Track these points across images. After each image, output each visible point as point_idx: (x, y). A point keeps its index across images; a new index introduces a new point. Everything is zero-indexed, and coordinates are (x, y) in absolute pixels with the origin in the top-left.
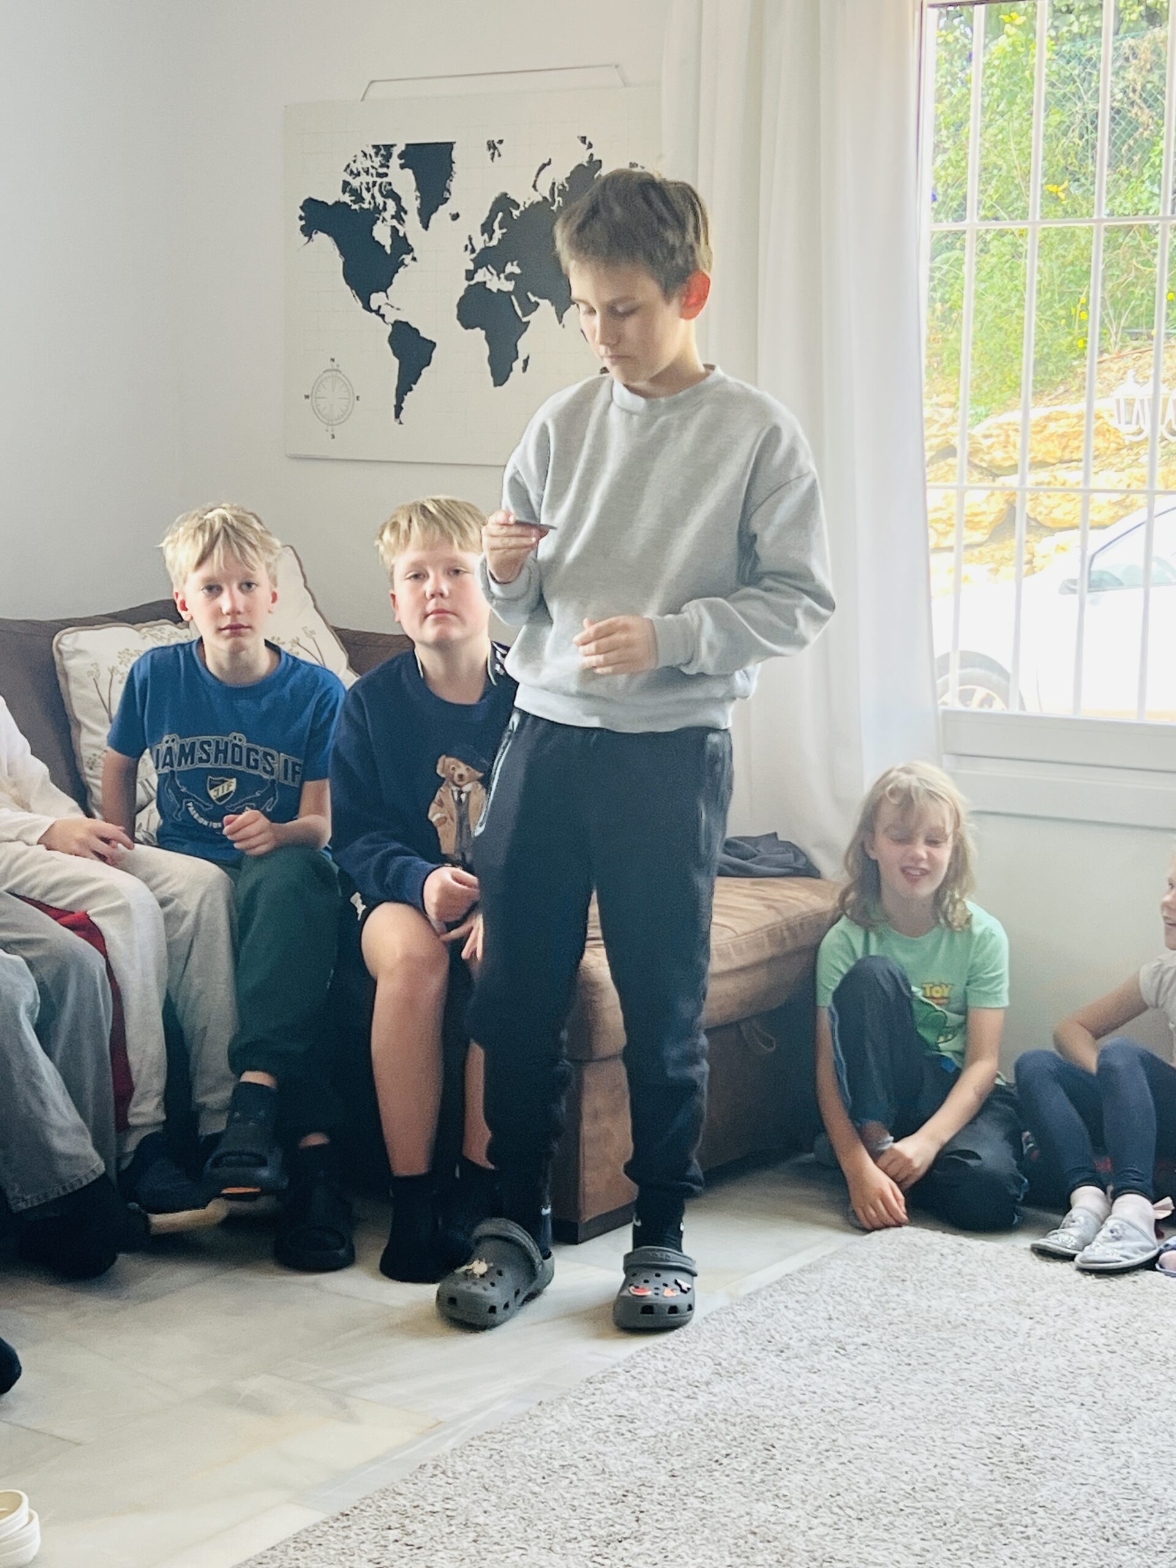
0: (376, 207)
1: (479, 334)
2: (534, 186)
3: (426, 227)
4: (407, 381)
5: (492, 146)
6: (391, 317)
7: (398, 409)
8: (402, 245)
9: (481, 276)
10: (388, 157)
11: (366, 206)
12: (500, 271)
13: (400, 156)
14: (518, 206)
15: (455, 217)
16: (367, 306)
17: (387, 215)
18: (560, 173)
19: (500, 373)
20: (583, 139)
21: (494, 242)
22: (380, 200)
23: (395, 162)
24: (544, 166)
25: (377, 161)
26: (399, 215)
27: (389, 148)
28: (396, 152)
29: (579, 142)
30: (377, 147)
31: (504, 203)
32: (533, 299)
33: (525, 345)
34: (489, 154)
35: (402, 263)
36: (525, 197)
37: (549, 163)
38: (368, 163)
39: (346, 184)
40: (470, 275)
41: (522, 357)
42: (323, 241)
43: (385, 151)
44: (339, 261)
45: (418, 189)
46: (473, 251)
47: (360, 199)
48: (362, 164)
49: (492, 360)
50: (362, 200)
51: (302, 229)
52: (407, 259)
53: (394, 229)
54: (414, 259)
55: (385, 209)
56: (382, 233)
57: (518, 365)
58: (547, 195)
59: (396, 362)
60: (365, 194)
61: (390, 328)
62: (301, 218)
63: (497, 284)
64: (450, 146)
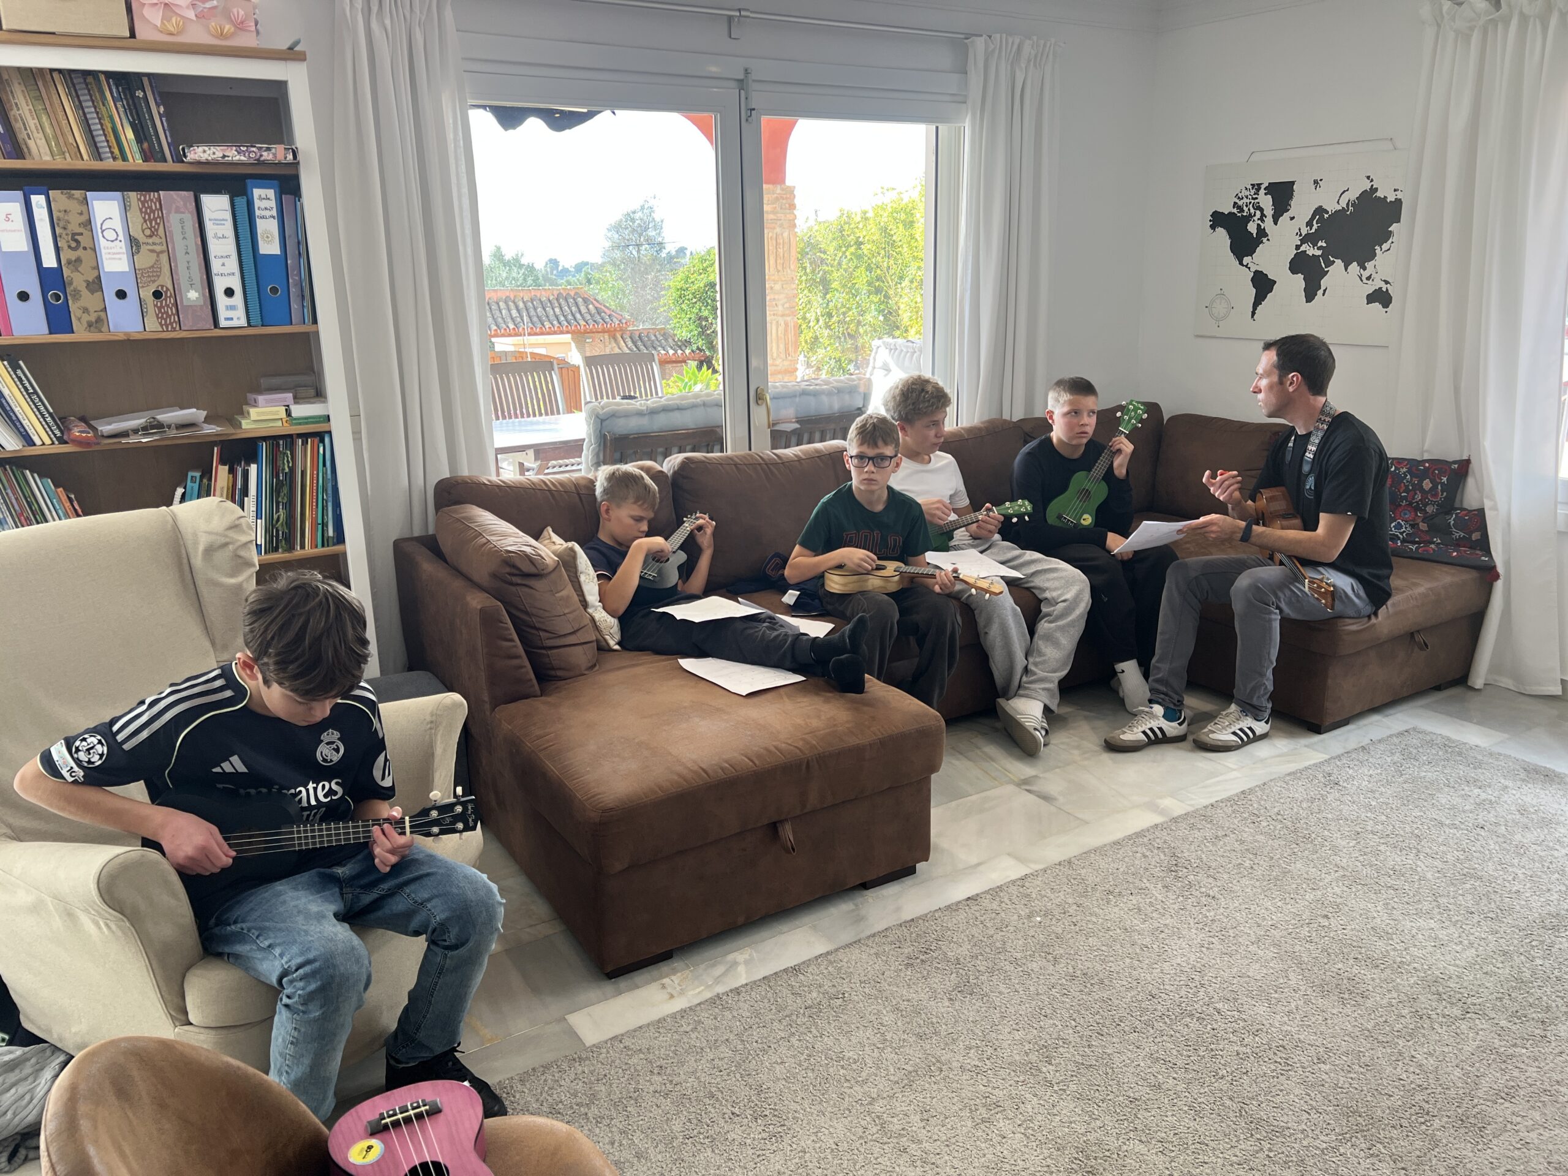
0: (1250, 214)
1: (1300, 276)
2: (1338, 202)
3: (1276, 223)
4: (1259, 300)
5: (1316, 182)
6: (1253, 270)
7: (1253, 314)
8: (1262, 233)
9: (1302, 248)
10: (1258, 189)
11: (1245, 214)
12: (1314, 245)
13: (1265, 189)
14: (1327, 212)
15: (1292, 218)
16: (1241, 263)
17: (1256, 218)
18: (1353, 195)
19: (1310, 296)
20: (1368, 177)
21: (1313, 231)
22: (1252, 211)
23: (1262, 191)
24: (1344, 192)
25: (1253, 192)
26: (1261, 219)
27: (1259, 185)
28: (1263, 187)
29: (1366, 179)
30: (1253, 185)
31: (1320, 211)
32: (1332, 259)
33: (1325, 282)
34: (1314, 187)
35: (1262, 242)
36: (1332, 207)
37: (1348, 190)
38: (1248, 193)
39: (1235, 203)
40: (1298, 247)
41: (1323, 288)
42: (1221, 231)
43: (1257, 187)
44: (1229, 241)
45: (1273, 205)
46: (1301, 235)
47: (1242, 210)
48: (1245, 193)
49: (1305, 290)
50: (1243, 211)
51: (1211, 226)
52: (1265, 240)
53: (1258, 225)
54: (1268, 240)
55: (1255, 215)
56: (1252, 227)
57: (1320, 292)
58: (1345, 206)
59: (1254, 291)
60: (1245, 208)
61: (1252, 274)
62: (1210, 221)
63: (1311, 251)
64: (1293, 183)
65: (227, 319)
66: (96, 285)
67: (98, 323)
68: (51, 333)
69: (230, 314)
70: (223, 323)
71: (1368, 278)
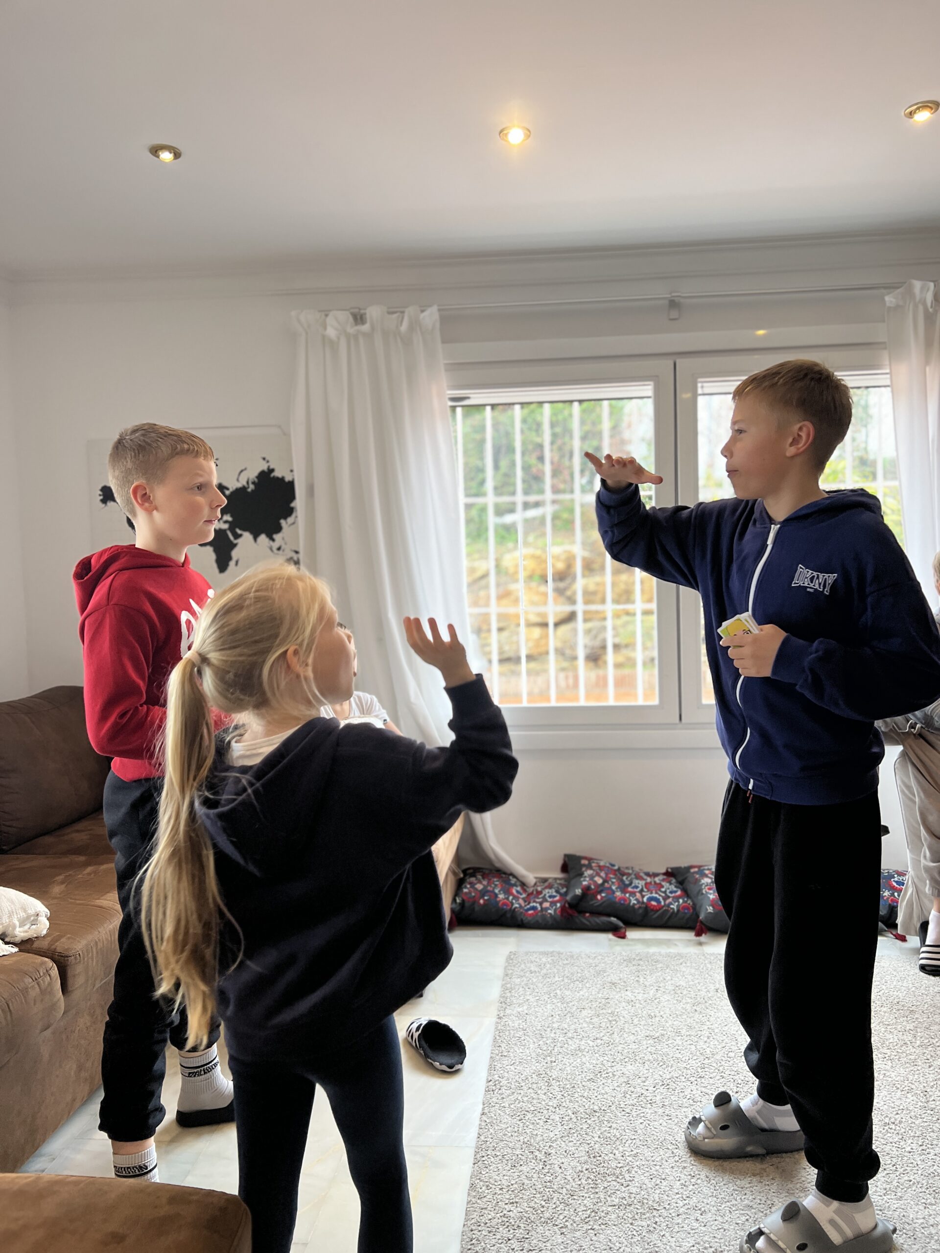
1: (210, 551)
2: (238, 480)
14: (228, 489)
18: (252, 474)
19: (222, 566)
20: (264, 459)
24: (242, 471)
29: (262, 460)
32: (239, 531)
33: (235, 553)
36: (233, 485)
37: (245, 469)
41: (234, 559)
49: (216, 561)
51: (101, 501)
57: (232, 564)
58: (245, 484)
62: (100, 495)
71: (279, 549)
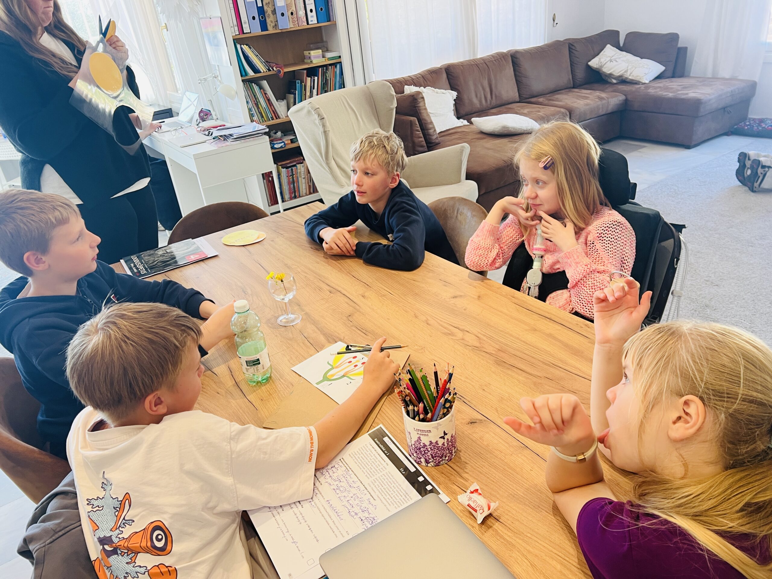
65: (312, 21)
66: (274, 12)
67: (276, 26)
68: (262, 31)
69: (312, 19)
70: (310, 23)
